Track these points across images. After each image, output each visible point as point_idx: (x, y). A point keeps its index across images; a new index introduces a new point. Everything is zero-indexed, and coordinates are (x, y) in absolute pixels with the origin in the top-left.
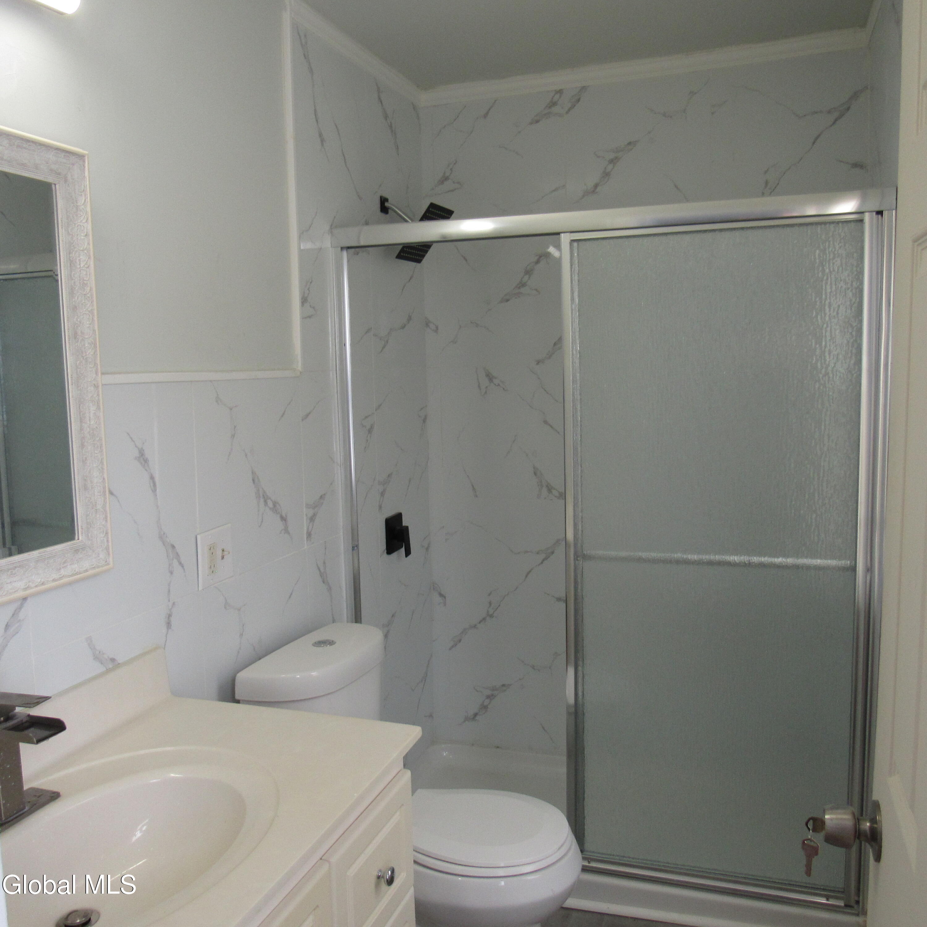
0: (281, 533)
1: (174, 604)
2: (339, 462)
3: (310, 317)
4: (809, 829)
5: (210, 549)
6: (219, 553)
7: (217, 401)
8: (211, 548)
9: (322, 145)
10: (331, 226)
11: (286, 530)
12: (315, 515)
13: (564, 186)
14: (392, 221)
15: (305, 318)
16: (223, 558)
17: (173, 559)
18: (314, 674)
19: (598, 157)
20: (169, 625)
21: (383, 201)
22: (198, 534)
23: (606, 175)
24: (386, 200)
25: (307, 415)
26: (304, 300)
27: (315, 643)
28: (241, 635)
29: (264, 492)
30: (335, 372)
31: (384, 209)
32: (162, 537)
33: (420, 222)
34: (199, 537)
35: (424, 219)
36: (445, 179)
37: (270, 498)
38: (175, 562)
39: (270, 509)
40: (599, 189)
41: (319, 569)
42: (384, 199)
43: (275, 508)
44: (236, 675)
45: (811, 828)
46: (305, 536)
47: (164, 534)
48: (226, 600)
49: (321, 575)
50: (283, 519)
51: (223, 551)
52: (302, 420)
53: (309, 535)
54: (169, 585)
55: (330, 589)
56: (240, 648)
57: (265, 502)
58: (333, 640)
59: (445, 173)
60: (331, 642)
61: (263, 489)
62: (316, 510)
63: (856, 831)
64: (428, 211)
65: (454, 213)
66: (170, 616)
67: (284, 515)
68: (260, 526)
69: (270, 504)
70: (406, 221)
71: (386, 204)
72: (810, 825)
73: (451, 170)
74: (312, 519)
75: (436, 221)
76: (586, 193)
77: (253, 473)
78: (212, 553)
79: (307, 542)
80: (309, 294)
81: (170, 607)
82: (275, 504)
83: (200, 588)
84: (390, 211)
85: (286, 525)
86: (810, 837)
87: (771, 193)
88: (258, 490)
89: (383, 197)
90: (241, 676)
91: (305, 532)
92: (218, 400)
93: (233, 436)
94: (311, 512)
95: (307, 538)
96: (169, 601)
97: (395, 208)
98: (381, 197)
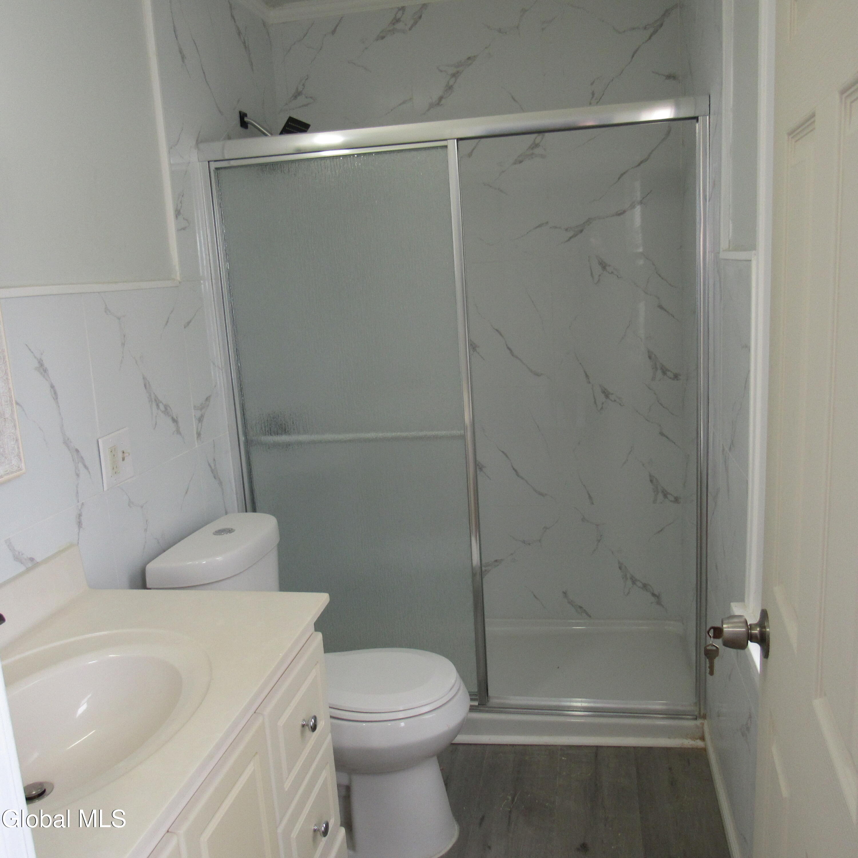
0: (173, 434)
1: (83, 504)
2: (220, 366)
3: (184, 229)
4: (710, 636)
5: (111, 452)
6: (120, 455)
7: (106, 312)
8: (113, 451)
9: (183, 61)
10: (197, 141)
11: (178, 432)
12: (202, 416)
13: (411, 99)
14: (253, 135)
15: (181, 230)
16: (124, 459)
17: (78, 463)
18: (219, 559)
19: (441, 71)
20: (80, 524)
21: (242, 116)
22: (99, 438)
23: (449, 88)
24: (245, 115)
25: (189, 323)
26: (178, 213)
27: (216, 532)
28: (146, 530)
29: (156, 396)
30: (210, 281)
31: (244, 124)
32: (67, 442)
33: (280, 135)
34: (100, 440)
35: (284, 133)
36: (297, 94)
37: (161, 402)
38: (80, 465)
39: (163, 412)
40: (443, 101)
41: (210, 466)
42: (243, 114)
43: (167, 410)
44: (146, 566)
45: (712, 636)
46: (196, 436)
47: (68, 439)
48: (129, 499)
49: (212, 471)
50: (175, 421)
51: (123, 452)
52: (185, 328)
53: (199, 435)
54: (77, 487)
55: (221, 483)
56: (146, 542)
57: (158, 405)
58: (232, 528)
59: (297, 89)
60: (231, 530)
61: (154, 393)
62: (203, 411)
63: (749, 635)
64: (287, 125)
65: (311, 126)
66: (80, 515)
67: (175, 417)
68: (154, 429)
69: (162, 407)
70: (266, 135)
71: (246, 119)
72: (711, 634)
73: (303, 85)
74: (200, 420)
75: (294, 134)
76: (432, 106)
77: (144, 378)
78: (114, 456)
79: (197, 442)
80: (181, 207)
81: (80, 508)
82: (166, 407)
83: (105, 489)
84: (249, 125)
85: (177, 427)
86: (711, 643)
87: (598, 102)
88: (150, 396)
89: (242, 112)
90: (150, 567)
91: (195, 432)
92: (107, 310)
93: (123, 344)
94: (199, 414)
95: (197, 438)
96: (78, 502)
97: (253, 122)
98: (240, 113)
